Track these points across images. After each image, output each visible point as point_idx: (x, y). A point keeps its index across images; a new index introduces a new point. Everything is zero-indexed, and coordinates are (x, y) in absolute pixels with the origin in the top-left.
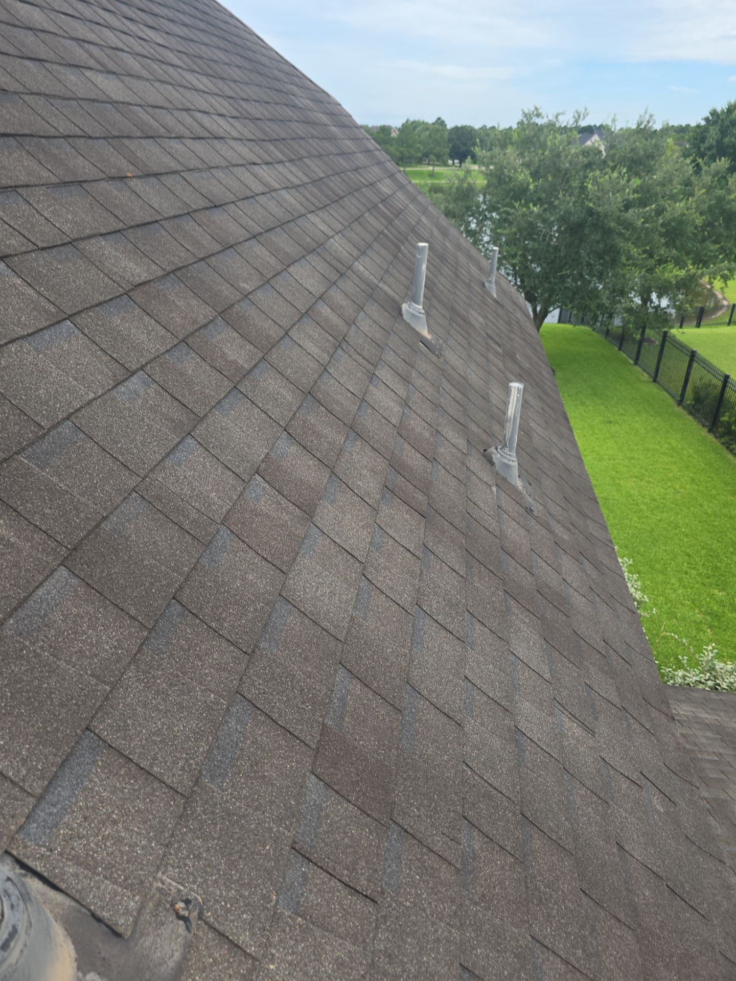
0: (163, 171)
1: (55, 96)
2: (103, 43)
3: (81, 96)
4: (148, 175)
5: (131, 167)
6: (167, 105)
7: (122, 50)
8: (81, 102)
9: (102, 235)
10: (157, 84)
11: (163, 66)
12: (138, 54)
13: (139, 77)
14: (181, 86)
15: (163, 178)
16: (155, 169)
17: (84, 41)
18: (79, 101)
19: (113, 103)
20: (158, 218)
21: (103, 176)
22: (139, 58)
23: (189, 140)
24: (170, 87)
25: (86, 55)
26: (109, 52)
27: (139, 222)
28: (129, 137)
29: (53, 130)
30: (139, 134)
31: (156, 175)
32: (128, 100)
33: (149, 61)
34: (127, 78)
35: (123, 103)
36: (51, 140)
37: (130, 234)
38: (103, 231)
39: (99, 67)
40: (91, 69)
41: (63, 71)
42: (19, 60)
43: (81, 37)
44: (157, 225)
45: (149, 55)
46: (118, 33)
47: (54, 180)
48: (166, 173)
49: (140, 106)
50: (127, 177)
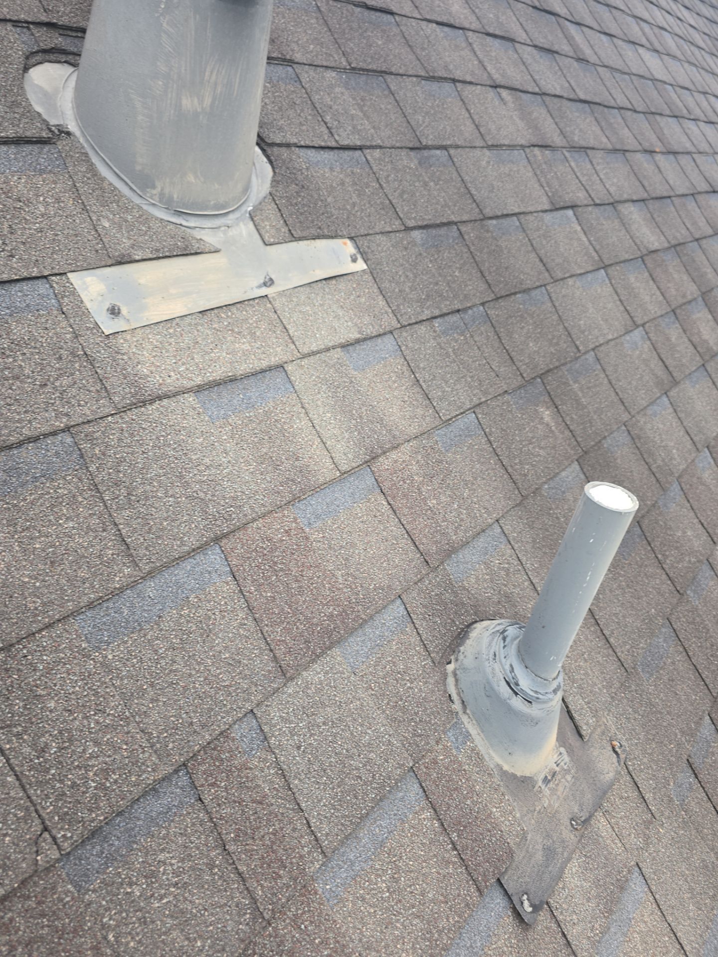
0: (681, 150)
1: (617, 70)
2: (653, 22)
3: (634, 71)
4: (669, 153)
5: (659, 144)
6: (691, 87)
7: (665, 30)
8: (633, 77)
9: (633, 201)
10: (686, 65)
11: (693, 48)
12: (676, 35)
13: (674, 57)
14: (703, 69)
15: (680, 157)
16: (676, 148)
17: (641, 19)
18: (632, 76)
19: (654, 80)
20: (672, 194)
21: (640, 148)
22: (676, 38)
23: (702, 123)
24: (694, 69)
25: (640, 33)
26: (657, 30)
27: (658, 195)
28: (661, 114)
29: (612, 101)
30: (668, 112)
31: (675, 153)
32: (664, 78)
33: (682, 41)
34: (666, 57)
35: (661, 81)
36: (610, 110)
37: (651, 204)
38: (635, 198)
39: (648, 45)
40: (642, 46)
41: (624, 47)
42: (598, 34)
43: (639, 15)
44: (669, 200)
45: (683, 36)
46: (664, 12)
47: (610, 146)
48: (683, 153)
49: (671, 85)
50: (655, 152)
